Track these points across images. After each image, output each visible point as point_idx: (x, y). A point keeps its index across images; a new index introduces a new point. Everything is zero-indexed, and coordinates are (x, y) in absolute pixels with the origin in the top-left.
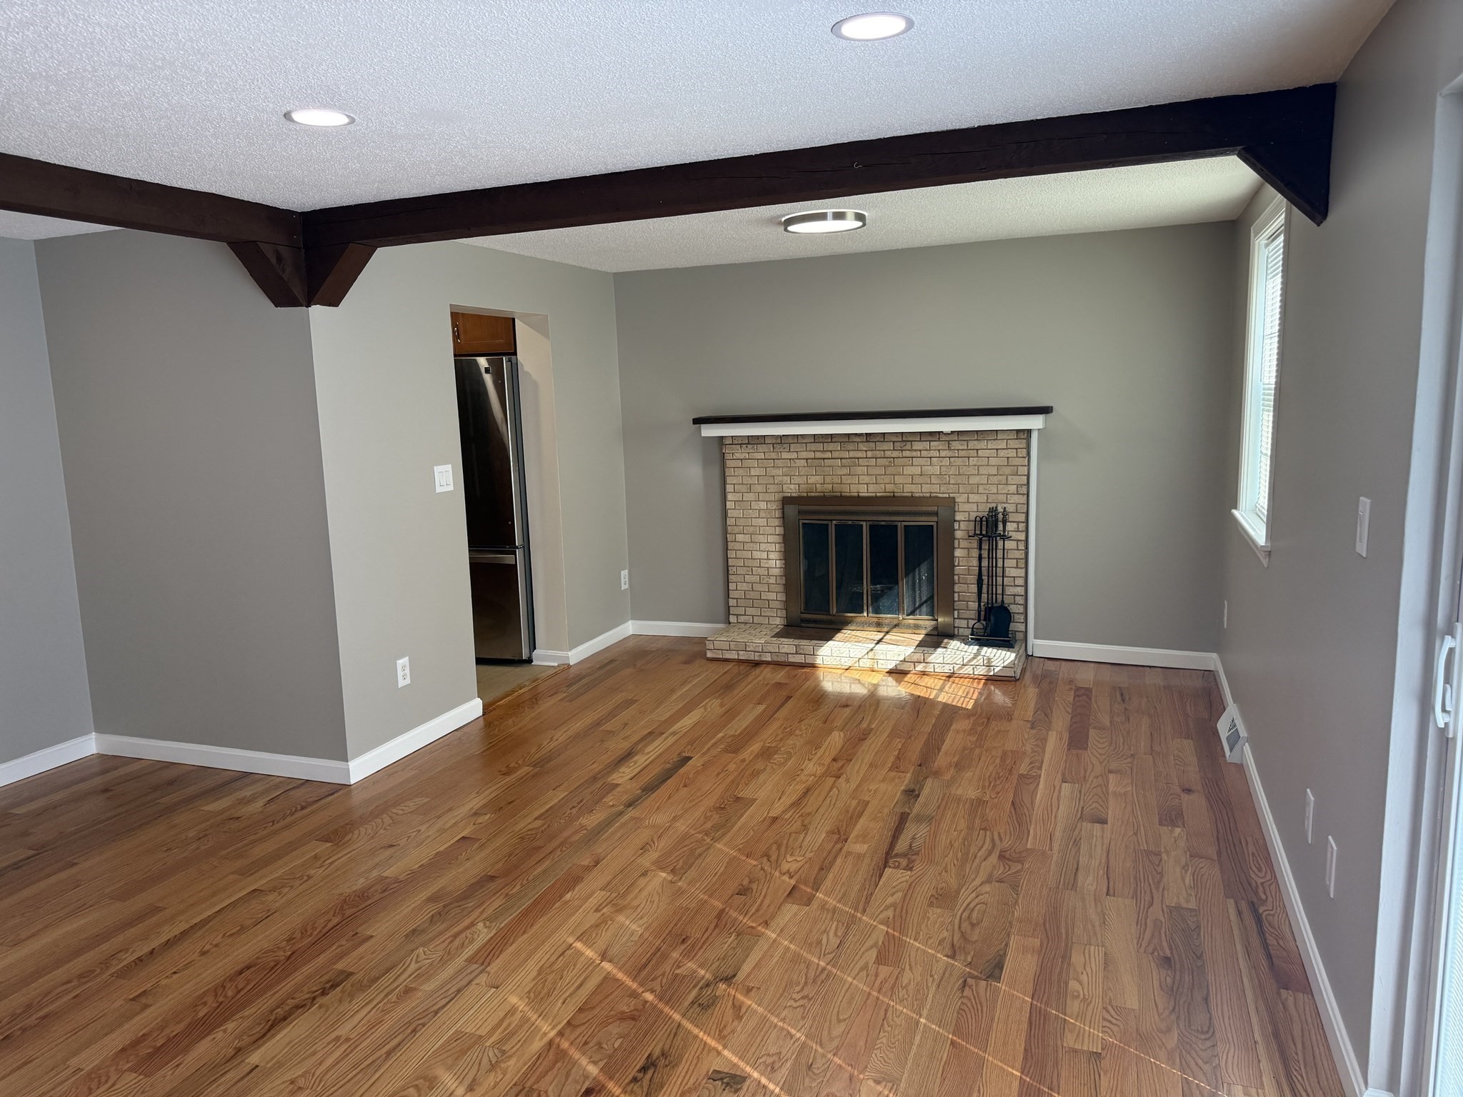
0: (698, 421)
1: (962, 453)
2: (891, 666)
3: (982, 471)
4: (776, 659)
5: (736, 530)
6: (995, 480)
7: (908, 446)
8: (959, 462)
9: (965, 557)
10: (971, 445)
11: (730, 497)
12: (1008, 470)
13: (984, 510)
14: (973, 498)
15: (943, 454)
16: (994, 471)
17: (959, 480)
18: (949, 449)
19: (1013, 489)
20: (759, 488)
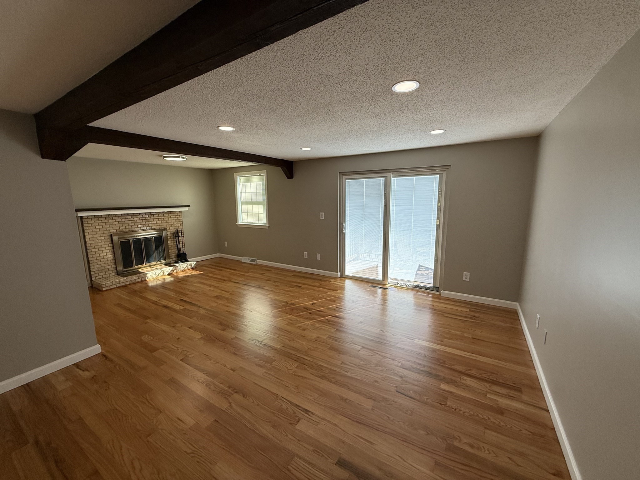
3: (172, 221)
9: (171, 243)
12: (178, 221)
16: (175, 221)
17: (167, 224)
19: (180, 225)
20: (100, 233)
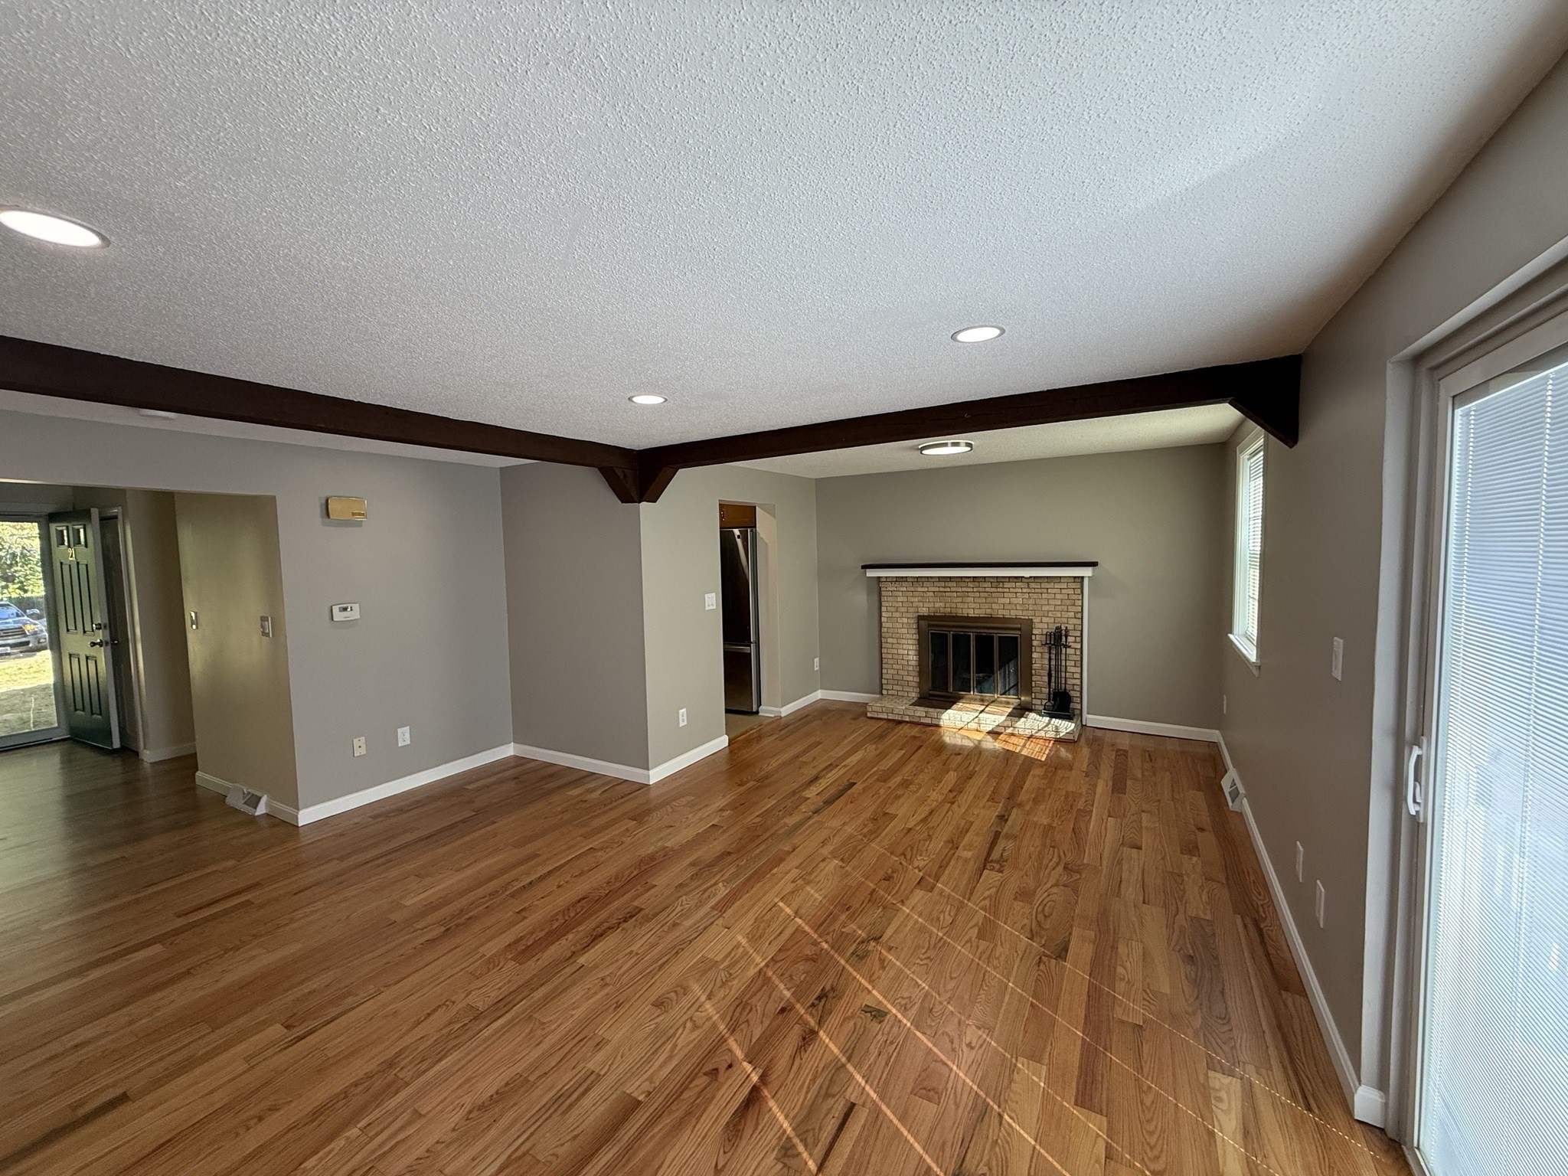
0: (865, 567)
1: (1037, 590)
2: (989, 728)
3: (1051, 602)
4: (912, 720)
5: (887, 635)
6: (1060, 608)
7: (1001, 585)
8: (1035, 596)
9: (1040, 659)
10: (1043, 585)
11: (884, 614)
12: (1068, 602)
13: (1052, 628)
14: (1045, 620)
15: (1024, 591)
16: (1059, 603)
17: (1035, 608)
18: (1028, 587)
19: (1072, 615)
20: (903, 610)
